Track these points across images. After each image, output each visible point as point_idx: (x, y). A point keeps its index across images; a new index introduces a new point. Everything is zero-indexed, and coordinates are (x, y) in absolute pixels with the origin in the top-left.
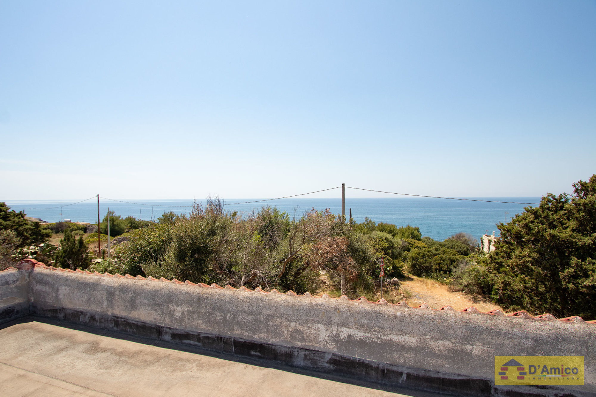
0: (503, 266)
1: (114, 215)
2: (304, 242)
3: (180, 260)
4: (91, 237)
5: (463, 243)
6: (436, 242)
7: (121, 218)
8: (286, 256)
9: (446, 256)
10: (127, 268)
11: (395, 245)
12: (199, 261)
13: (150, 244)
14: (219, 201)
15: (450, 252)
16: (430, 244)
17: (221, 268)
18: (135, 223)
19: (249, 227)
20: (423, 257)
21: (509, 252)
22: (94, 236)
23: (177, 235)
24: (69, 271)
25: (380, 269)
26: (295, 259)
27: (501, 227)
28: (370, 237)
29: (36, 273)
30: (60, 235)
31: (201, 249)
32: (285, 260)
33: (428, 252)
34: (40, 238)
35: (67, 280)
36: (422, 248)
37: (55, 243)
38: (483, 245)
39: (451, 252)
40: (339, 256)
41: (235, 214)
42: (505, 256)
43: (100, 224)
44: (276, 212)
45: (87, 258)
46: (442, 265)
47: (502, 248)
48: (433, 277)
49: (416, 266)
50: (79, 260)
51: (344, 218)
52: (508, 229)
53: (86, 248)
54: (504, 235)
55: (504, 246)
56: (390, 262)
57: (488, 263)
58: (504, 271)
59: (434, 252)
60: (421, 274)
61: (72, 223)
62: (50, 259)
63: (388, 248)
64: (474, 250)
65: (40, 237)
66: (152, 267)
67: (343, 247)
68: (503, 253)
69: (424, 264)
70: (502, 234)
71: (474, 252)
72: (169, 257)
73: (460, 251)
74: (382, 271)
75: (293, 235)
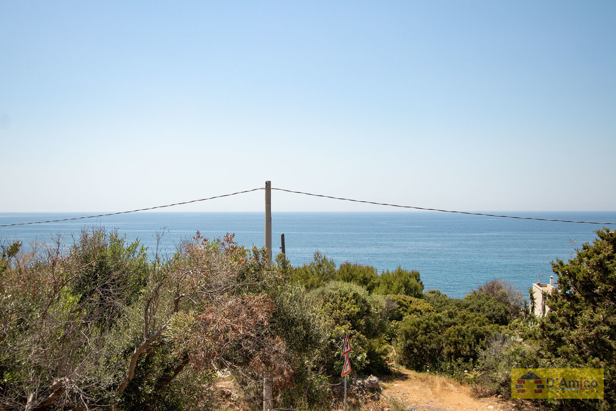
0: (564, 343)
2: (177, 310)
5: (499, 300)
6: (450, 300)
8: (137, 341)
9: (468, 327)
11: (373, 309)
15: (474, 320)
16: (439, 304)
19: (47, 278)
20: (427, 330)
21: (573, 315)
25: (343, 359)
26: (159, 346)
27: (558, 267)
28: (323, 293)
32: (133, 349)
33: (436, 320)
36: (424, 313)
38: (534, 302)
39: (477, 318)
40: (253, 335)
41: (15, 248)
42: (567, 323)
44: (116, 241)
46: (460, 346)
47: (560, 308)
48: (444, 370)
49: (413, 349)
51: (267, 253)
52: (571, 271)
54: (564, 284)
55: (565, 303)
56: (362, 345)
57: (538, 337)
58: (564, 353)
59: (446, 320)
60: (422, 364)
63: (360, 315)
64: (518, 313)
67: (261, 317)
68: (563, 317)
69: (428, 346)
70: (560, 281)
71: (517, 317)
73: (494, 316)
74: (347, 362)
75: (153, 293)
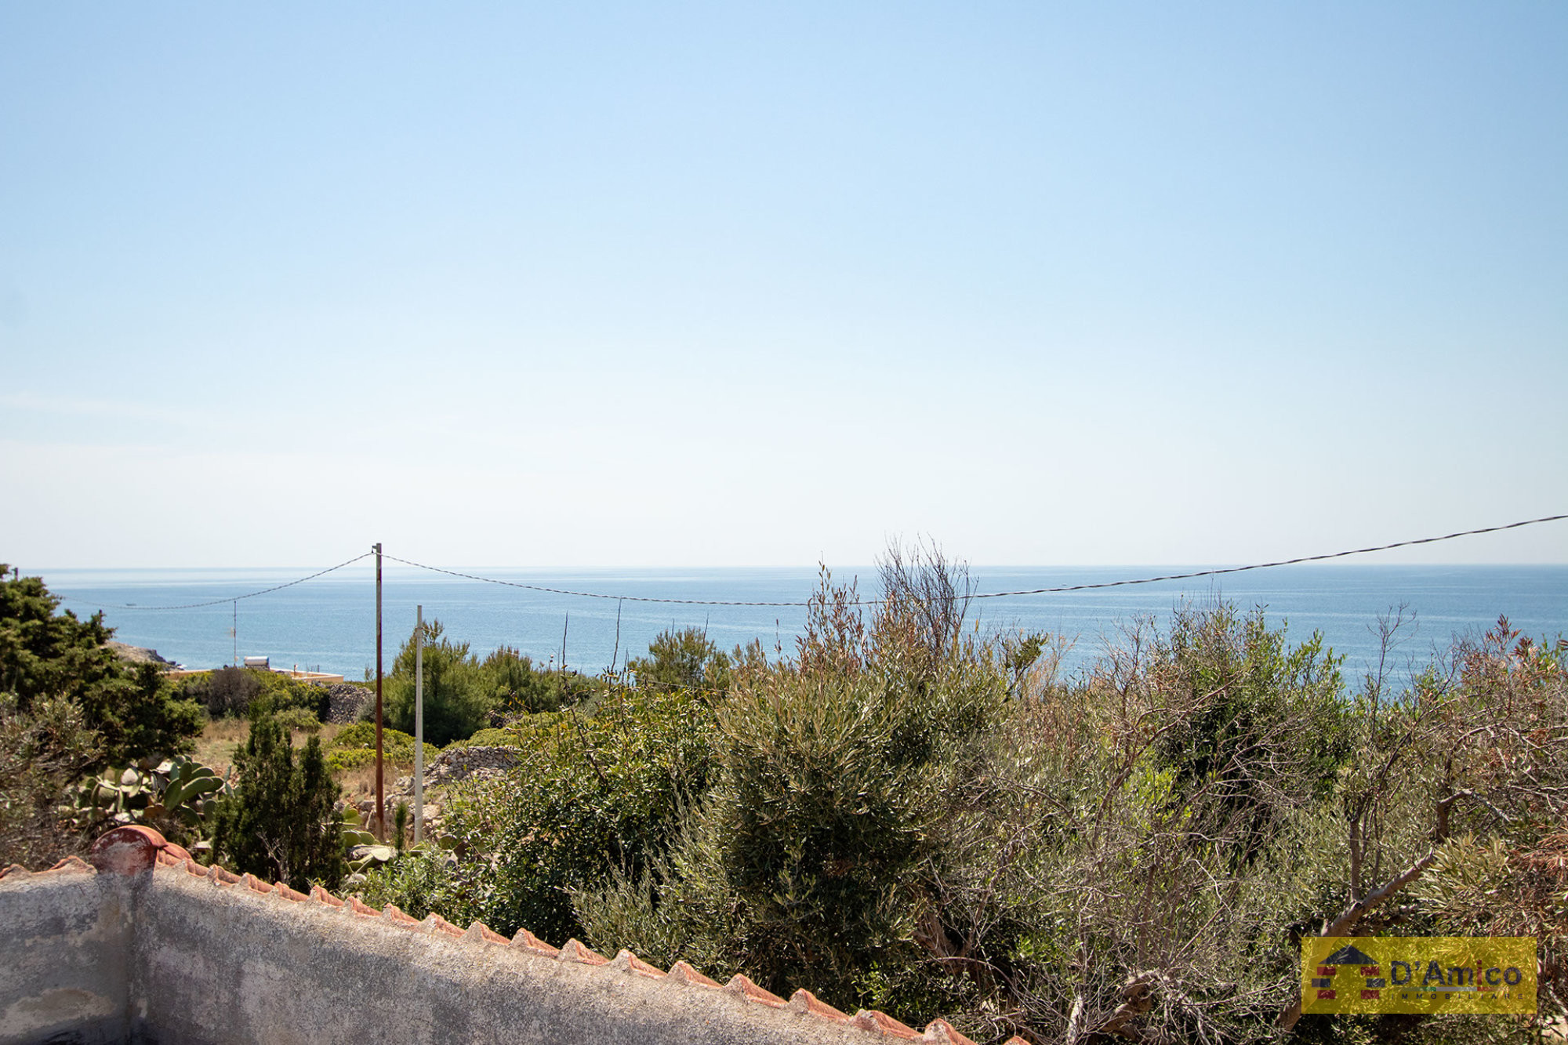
1: (439, 640)
2: (1447, 830)
3: (748, 880)
4: (345, 743)
7: (468, 657)
8: (1329, 904)
10: (506, 901)
12: (843, 893)
13: (605, 789)
14: (943, 577)
17: (955, 941)
18: (526, 684)
22: (358, 736)
23: (735, 751)
24: (284, 895)
29: (160, 890)
30: (226, 728)
31: (856, 832)
32: (1319, 924)
34: (161, 736)
35: (276, 935)
37: (209, 762)
41: (1031, 649)
43: (383, 683)
45: (333, 837)
50: (302, 845)
53: (333, 792)
61: (274, 675)
62: (192, 832)
65: (159, 731)
66: (616, 905)
72: (698, 858)
75: (1372, 779)
